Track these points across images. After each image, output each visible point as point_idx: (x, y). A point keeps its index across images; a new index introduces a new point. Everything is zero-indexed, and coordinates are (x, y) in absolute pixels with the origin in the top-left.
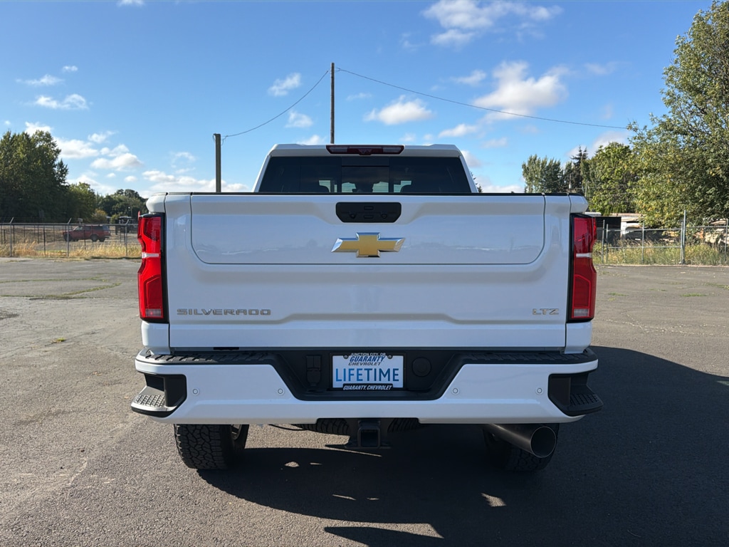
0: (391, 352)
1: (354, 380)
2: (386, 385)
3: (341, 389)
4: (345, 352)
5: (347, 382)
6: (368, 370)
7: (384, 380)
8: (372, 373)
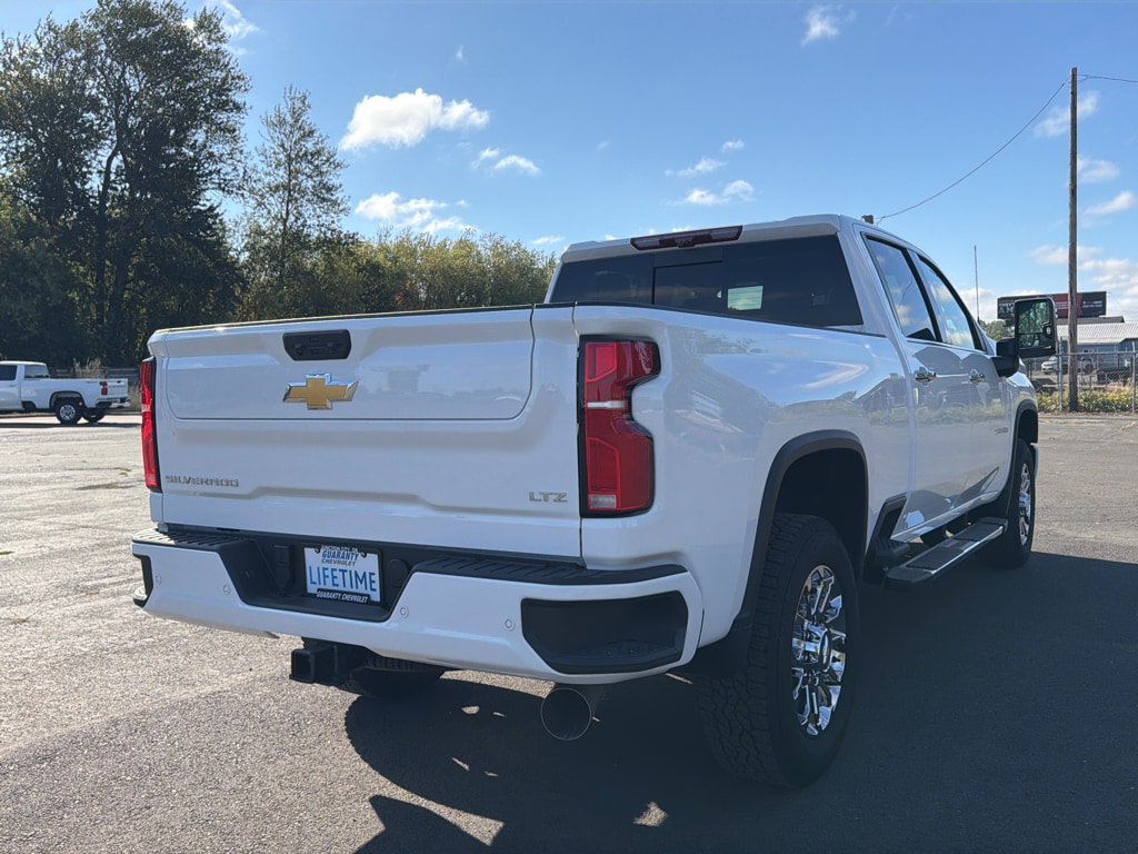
0: (365, 547)
1: (329, 586)
2: (362, 595)
3: (314, 596)
4: (317, 543)
5: (322, 586)
6: (343, 571)
7: (361, 589)
8: (347, 575)
